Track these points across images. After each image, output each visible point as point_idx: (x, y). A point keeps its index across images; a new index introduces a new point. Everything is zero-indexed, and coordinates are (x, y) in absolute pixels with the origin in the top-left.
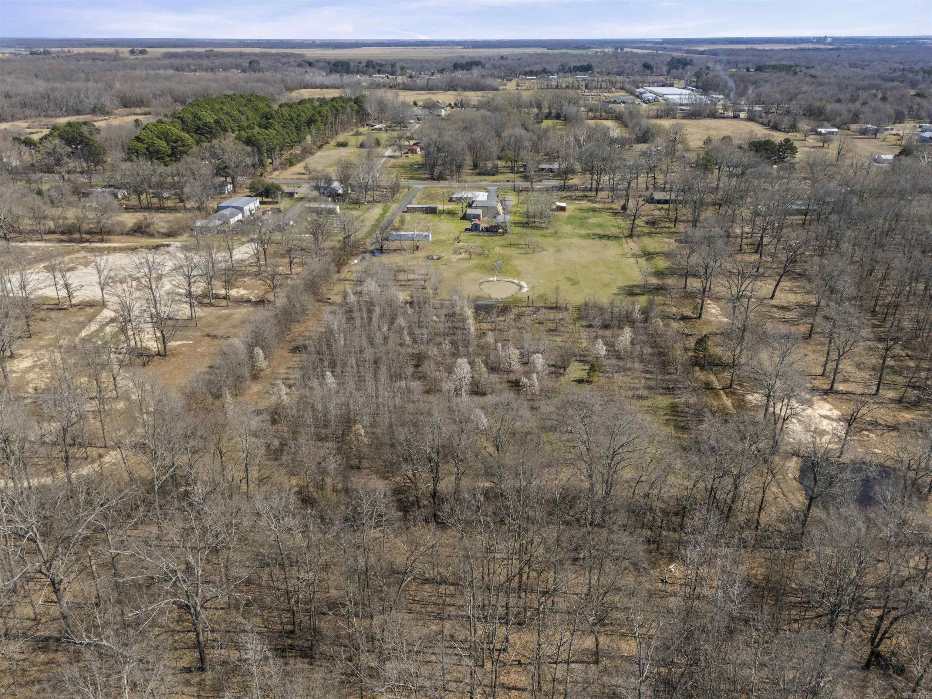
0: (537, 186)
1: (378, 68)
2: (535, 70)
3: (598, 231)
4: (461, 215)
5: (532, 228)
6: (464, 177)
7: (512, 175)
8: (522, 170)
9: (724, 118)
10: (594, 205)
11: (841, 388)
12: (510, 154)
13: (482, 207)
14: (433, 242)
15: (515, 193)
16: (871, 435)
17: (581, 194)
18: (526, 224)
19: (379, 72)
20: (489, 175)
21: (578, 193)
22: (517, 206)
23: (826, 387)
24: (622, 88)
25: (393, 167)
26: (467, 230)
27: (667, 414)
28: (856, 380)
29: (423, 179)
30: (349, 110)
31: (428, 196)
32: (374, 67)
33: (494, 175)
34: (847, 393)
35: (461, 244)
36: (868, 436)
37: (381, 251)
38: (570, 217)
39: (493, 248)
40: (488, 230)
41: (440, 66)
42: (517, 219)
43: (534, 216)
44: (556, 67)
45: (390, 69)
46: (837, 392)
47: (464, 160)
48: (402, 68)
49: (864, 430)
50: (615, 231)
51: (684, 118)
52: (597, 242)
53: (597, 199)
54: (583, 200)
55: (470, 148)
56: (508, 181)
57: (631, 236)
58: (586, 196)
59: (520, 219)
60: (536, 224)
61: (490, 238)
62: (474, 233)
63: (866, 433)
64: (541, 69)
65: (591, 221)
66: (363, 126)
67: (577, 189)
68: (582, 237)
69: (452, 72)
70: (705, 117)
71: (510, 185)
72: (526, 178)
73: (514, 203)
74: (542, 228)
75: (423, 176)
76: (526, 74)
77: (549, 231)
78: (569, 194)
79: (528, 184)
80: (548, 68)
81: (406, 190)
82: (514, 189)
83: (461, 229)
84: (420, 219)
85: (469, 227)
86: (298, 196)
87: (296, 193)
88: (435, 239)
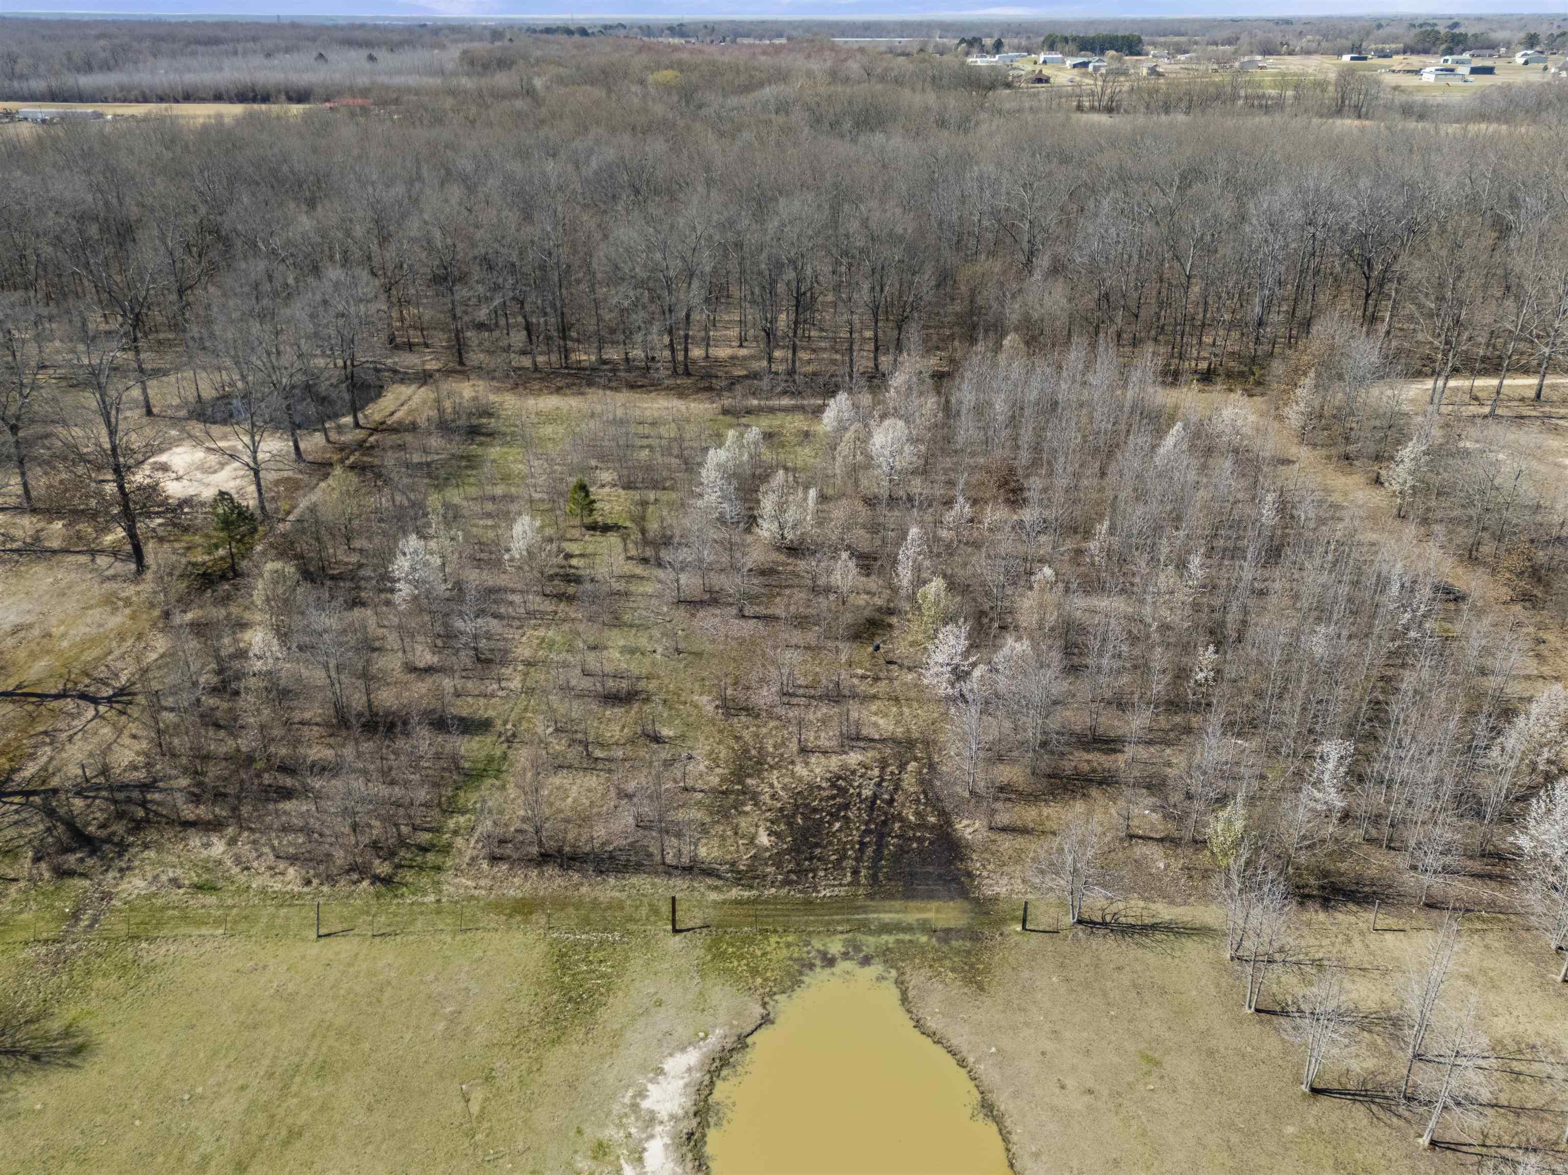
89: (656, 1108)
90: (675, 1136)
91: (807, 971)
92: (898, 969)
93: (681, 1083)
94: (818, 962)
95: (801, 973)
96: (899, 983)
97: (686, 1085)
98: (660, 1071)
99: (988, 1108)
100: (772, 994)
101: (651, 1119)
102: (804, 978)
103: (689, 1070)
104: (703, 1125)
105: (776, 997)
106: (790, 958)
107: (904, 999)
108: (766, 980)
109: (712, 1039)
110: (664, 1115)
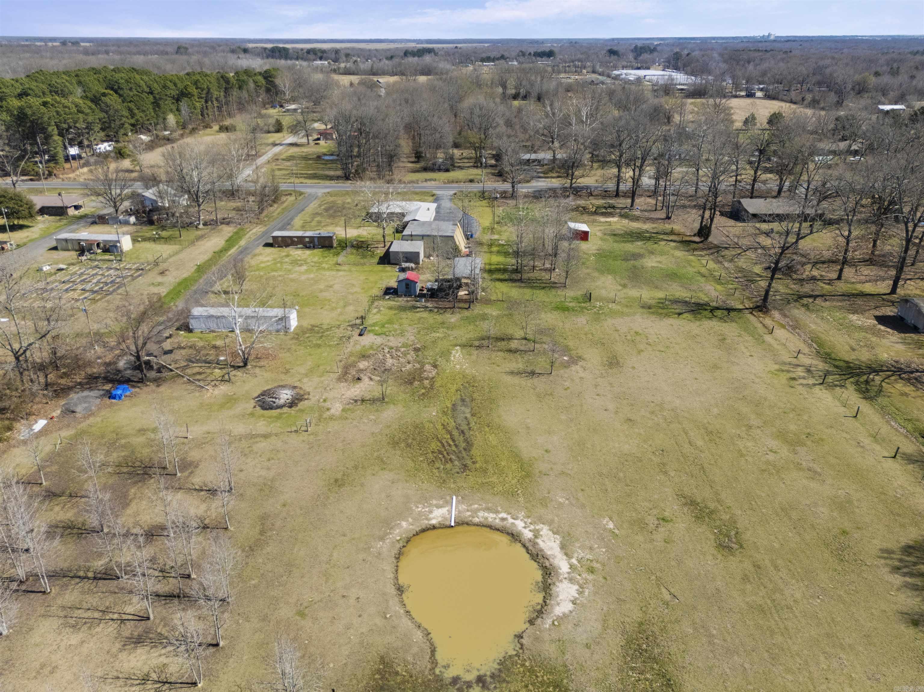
0: (523, 189)
1: (319, 54)
2: (492, 57)
4: (380, 252)
5: (530, 283)
6: (397, 175)
7: (478, 171)
8: (493, 162)
9: (734, 97)
10: (635, 225)
12: (474, 136)
13: (422, 237)
14: (300, 336)
15: (484, 203)
18: (515, 275)
19: (321, 59)
20: (439, 170)
21: (596, 202)
22: (492, 230)
24: (594, 72)
25: (289, 159)
26: (389, 292)
29: (331, 178)
30: (252, 85)
31: (327, 210)
32: (315, 54)
33: (447, 170)
35: (368, 340)
38: (602, 255)
39: (446, 354)
40: (432, 294)
41: (389, 54)
42: (497, 259)
43: (533, 254)
44: (514, 54)
45: (333, 56)
47: (398, 146)
48: (347, 55)
51: (686, 98)
53: (637, 213)
54: (611, 215)
55: (408, 128)
56: (471, 181)
59: (500, 259)
60: (536, 274)
61: (439, 318)
62: (402, 301)
64: (499, 55)
65: (650, 262)
66: (274, 107)
67: (591, 194)
68: (649, 309)
69: (402, 58)
71: (476, 187)
72: (500, 175)
73: (486, 222)
74: (552, 286)
75: (332, 173)
76: (483, 60)
77: (570, 293)
78: (581, 202)
79: (507, 186)
80: (506, 54)
81: (292, 198)
82: (483, 195)
83: (377, 291)
84: (295, 262)
85: (393, 284)
86: (82, 211)
87: (77, 207)
88: (306, 324)
89: (570, 585)
90: (557, 574)
91: (496, 672)
92: (434, 673)
93: (561, 597)
94: (489, 679)
95: (500, 671)
96: (434, 662)
97: (558, 596)
98: (574, 602)
99: (400, 590)
100: (517, 655)
101: (571, 580)
102: (497, 667)
103: (558, 604)
104: (544, 582)
105: (515, 653)
106: (508, 682)
107: (433, 651)
108: (523, 665)
109: (549, 621)
110: (566, 582)
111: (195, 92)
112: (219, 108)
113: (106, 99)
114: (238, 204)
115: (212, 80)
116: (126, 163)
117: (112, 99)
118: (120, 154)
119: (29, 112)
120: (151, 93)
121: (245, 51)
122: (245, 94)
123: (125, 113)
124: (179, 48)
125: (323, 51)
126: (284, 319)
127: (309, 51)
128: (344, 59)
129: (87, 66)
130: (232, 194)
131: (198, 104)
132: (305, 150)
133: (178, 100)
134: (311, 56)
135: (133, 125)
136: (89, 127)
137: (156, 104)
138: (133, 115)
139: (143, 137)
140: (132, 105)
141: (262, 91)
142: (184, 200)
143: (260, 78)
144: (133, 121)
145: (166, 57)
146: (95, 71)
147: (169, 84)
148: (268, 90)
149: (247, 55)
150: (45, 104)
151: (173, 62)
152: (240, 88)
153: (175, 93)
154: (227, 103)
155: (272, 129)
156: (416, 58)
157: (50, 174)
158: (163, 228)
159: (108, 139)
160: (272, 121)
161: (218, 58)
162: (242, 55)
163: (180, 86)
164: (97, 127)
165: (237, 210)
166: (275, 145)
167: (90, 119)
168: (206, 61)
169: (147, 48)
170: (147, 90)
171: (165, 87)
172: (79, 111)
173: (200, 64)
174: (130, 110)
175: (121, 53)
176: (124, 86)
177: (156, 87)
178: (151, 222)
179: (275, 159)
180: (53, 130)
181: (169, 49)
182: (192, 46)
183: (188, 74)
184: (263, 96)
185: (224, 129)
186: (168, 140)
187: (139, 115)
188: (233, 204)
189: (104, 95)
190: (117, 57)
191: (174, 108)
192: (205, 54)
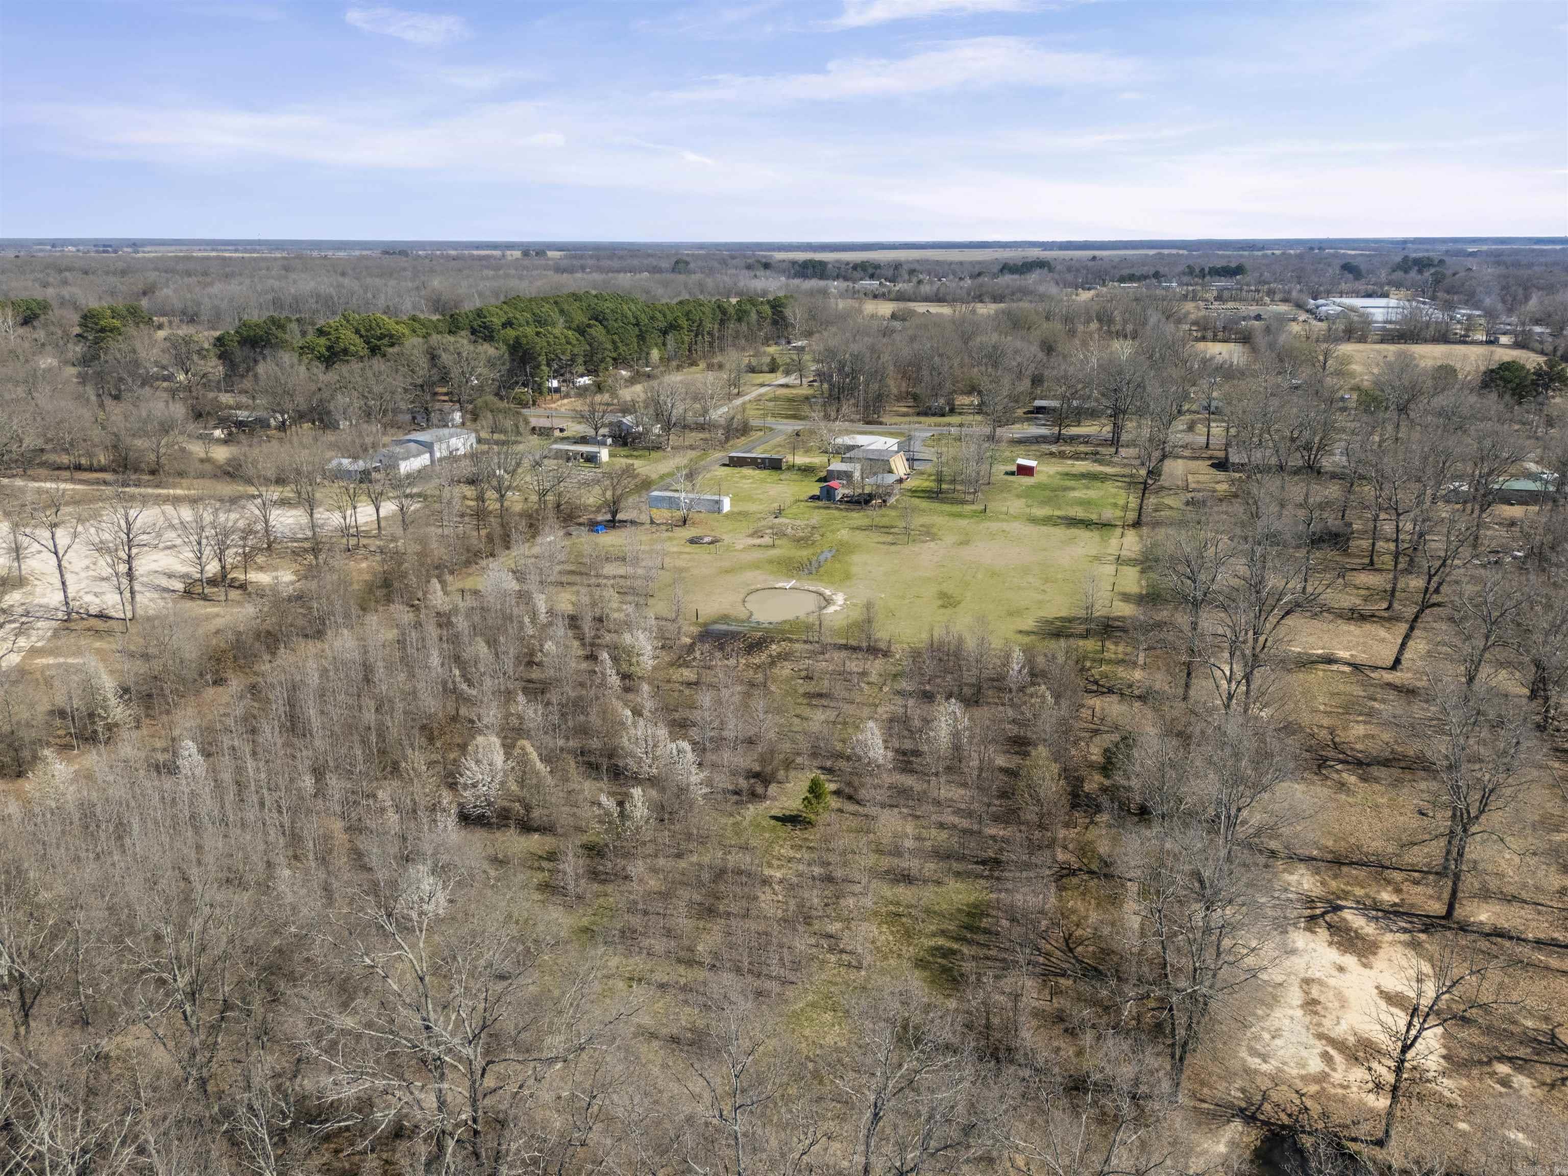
1: (871, 271)
2: (1140, 275)
3: (1079, 512)
5: (943, 500)
7: (975, 417)
9: (1465, 343)
10: (1100, 469)
11: (1483, 917)
13: (869, 460)
14: (729, 516)
16: (1521, 1081)
17: (1088, 449)
18: (934, 495)
19: (872, 277)
20: (934, 415)
21: (1082, 448)
23: (1437, 908)
24: (1285, 300)
25: (775, 399)
26: (814, 498)
27: (943, 933)
28: (1541, 899)
29: (808, 417)
30: (754, 316)
31: (790, 443)
32: (866, 269)
34: (1498, 933)
35: (780, 520)
36: (1505, 1082)
37: (613, 524)
39: (835, 531)
40: (846, 500)
41: (977, 270)
42: (927, 484)
44: (1179, 270)
45: (892, 272)
46: (1464, 928)
48: (912, 272)
49: (1502, 1059)
50: (1109, 514)
51: (1382, 341)
52: (1060, 532)
53: (1114, 459)
54: (1085, 459)
56: (961, 426)
57: (1137, 524)
58: (1097, 453)
59: (933, 484)
60: (955, 495)
61: (844, 514)
63: (1503, 1069)
65: (1075, 494)
66: (777, 343)
67: (1085, 442)
68: (1034, 520)
69: (993, 276)
70: (1425, 341)
74: (962, 502)
76: (1125, 279)
77: (970, 507)
78: (1064, 448)
80: (1162, 270)
81: (759, 434)
83: (804, 496)
84: (744, 477)
85: (817, 492)
86: (565, 434)
87: (562, 430)
88: (736, 510)
90: (834, 604)
111: (684, 323)
112: (711, 344)
113: (592, 331)
114: (706, 435)
115: (707, 310)
116: (606, 397)
117: (598, 331)
118: (599, 388)
119: (524, 341)
120: (637, 325)
121: (767, 266)
122: (744, 327)
123: (609, 346)
124: (677, 262)
125: (877, 266)
126: (718, 502)
127: (855, 267)
128: (906, 277)
129: (566, 291)
130: (701, 427)
131: (686, 339)
132: (794, 391)
133: (665, 333)
134: (856, 274)
135: (614, 359)
136: (573, 360)
137: (641, 337)
138: (616, 348)
139: (623, 372)
140: (616, 337)
141: (767, 325)
142: (657, 429)
143: (767, 309)
144: (614, 355)
145: (657, 276)
146: (576, 297)
147: (658, 315)
148: (775, 323)
149: (768, 272)
150: (538, 334)
151: (666, 284)
152: (739, 320)
153: (663, 325)
154: (721, 338)
155: (765, 368)
156: (1016, 277)
157: (534, 403)
158: (635, 449)
159: (589, 373)
160: (768, 360)
161: (725, 279)
162: (761, 273)
163: (670, 317)
164: (580, 360)
165: (706, 440)
166: (762, 385)
167: (576, 351)
168: (709, 282)
169: (636, 262)
170: (633, 321)
171: (652, 318)
172: (568, 343)
173: (701, 286)
174: (614, 342)
175: (600, 269)
176: (610, 316)
177: (644, 319)
178: (625, 444)
179: (758, 400)
180: (542, 359)
181: (665, 264)
182: (696, 257)
183: (681, 303)
184: (767, 328)
185: (710, 367)
186: (649, 376)
187: (622, 348)
188: (701, 435)
189: (589, 326)
190: (597, 277)
191: (660, 341)
192: (711, 271)
